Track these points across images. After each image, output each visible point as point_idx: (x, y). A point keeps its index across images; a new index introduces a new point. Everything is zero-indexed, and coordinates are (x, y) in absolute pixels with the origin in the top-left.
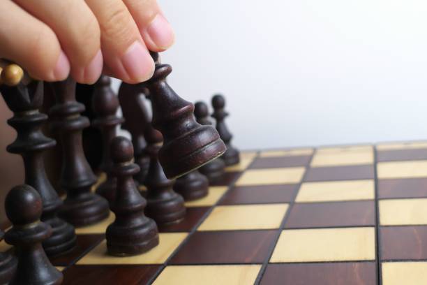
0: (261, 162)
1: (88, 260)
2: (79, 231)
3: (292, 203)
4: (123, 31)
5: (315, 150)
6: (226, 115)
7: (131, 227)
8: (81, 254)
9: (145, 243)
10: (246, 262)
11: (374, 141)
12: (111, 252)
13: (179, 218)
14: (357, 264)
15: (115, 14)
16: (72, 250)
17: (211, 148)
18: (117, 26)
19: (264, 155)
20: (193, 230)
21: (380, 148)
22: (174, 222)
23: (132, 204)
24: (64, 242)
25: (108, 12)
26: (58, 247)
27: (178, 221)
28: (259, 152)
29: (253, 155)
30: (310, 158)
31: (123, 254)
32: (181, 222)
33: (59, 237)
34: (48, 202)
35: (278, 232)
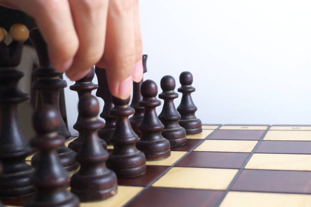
0: (220, 134)
3: (241, 169)
5: (269, 127)
20: (149, 185)
28: (219, 126)
30: (265, 132)
33: (26, 180)
34: (19, 149)
35: (224, 193)
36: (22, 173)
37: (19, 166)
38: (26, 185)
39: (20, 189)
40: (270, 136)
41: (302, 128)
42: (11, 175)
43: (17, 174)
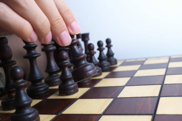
0: (125, 63)
1: (52, 97)
2: (50, 88)
3: (132, 77)
5: (147, 59)
7: (67, 85)
11: (170, 55)
12: (61, 94)
13: (88, 83)
14: (150, 98)
16: (47, 94)
17: (91, 72)
18: (58, 25)
19: (127, 61)
20: (93, 87)
21: (172, 57)
23: (67, 76)
24: (44, 91)
26: (42, 93)
27: (88, 84)
28: (125, 60)
29: (123, 61)
30: (144, 61)
31: (64, 95)
33: (42, 89)
34: (38, 76)
35: (123, 87)
36: (40, 86)
37: (39, 83)
38: (42, 91)
39: (40, 93)
42: (36, 87)
43: (38, 87)
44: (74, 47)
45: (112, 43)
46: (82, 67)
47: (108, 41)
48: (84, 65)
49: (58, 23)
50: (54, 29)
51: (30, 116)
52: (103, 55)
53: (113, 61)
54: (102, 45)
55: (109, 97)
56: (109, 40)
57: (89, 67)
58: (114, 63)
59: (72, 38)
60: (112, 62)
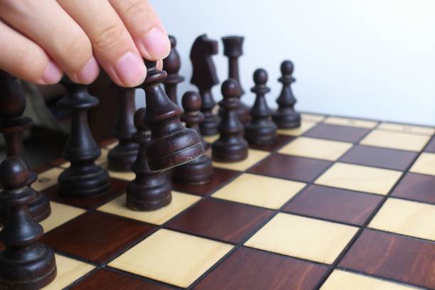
1: (110, 208)
3: (310, 183)
4: (114, 44)
6: (294, 80)
8: (104, 201)
9: (155, 203)
10: (225, 240)
14: (313, 265)
15: (106, 30)
17: (188, 151)
18: (109, 40)
20: (208, 195)
22: (198, 183)
24: (95, 187)
25: (98, 29)
27: (202, 183)
29: (319, 120)
30: (369, 131)
32: (204, 185)
33: (92, 182)
34: (86, 153)
35: (273, 213)
36: (90, 176)
37: (87, 169)
38: (91, 187)
39: (85, 191)
40: (371, 140)
41: (415, 129)
42: (77, 178)
43: (83, 177)
44: (153, 90)
45: (295, 75)
46: (167, 139)
47: (286, 69)
48: (172, 135)
49: (110, 35)
50: (101, 50)
51: (34, 267)
52: (263, 107)
53: (291, 118)
54: (265, 81)
55: (226, 239)
56: (289, 66)
57: (183, 141)
58: (291, 125)
59: (148, 67)
60: (288, 121)
